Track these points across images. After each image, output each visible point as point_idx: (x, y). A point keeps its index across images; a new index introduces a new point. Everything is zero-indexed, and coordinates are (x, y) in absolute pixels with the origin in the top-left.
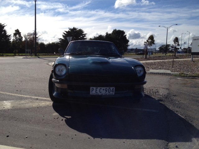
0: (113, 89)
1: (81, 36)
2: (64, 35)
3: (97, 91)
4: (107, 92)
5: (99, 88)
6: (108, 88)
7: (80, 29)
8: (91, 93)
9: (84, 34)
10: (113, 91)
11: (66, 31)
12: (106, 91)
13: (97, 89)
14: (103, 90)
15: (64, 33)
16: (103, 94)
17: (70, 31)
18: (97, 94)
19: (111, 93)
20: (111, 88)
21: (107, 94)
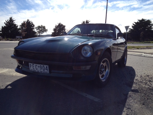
0: (47, 67)
1: (149, 26)
2: (133, 26)
3: (34, 68)
4: (42, 70)
5: (35, 65)
6: (42, 66)
7: (148, 20)
8: (30, 69)
9: (152, 24)
10: (47, 70)
11: (135, 23)
12: (41, 68)
13: (33, 66)
14: (39, 67)
15: (133, 24)
16: (39, 71)
17: (139, 22)
18: (34, 70)
19: (46, 71)
20: (45, 66)
21: (42, 72)
